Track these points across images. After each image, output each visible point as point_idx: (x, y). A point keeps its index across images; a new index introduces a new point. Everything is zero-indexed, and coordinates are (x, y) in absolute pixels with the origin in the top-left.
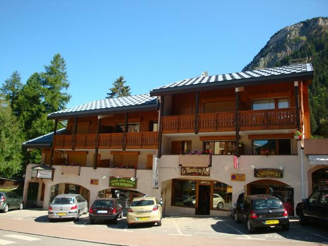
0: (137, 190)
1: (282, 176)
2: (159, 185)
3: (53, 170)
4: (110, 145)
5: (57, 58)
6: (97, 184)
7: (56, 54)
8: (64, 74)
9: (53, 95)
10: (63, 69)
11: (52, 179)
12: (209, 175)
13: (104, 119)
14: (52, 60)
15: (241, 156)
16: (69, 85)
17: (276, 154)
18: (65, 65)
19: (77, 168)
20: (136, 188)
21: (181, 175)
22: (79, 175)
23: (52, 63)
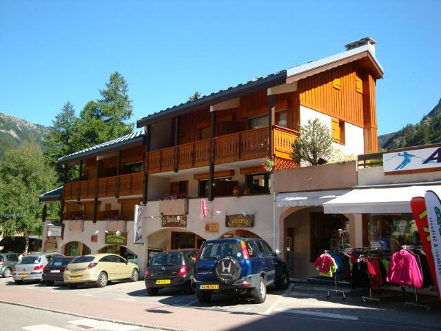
0: (126, 247)
1: (252, 225)
2: (144, 240)
3: (63, 226)
4: (107, 192)
5: (115, 78)
6: (96, 241)
7: (113, 73)
8: (126, 98)
9: (110, 128)
10: (124, 91)
11: (62, 237)
12: (186, 226)
13: (107, 159)
14: (109, 82)
15: (215, 199)
16: (132, 113)
17: (248, 194)
18: (126, 86)
19: (79, 222)
20: (126, 245)
21: (163, 226)
22: (83, 231)
23: (108, 86)
